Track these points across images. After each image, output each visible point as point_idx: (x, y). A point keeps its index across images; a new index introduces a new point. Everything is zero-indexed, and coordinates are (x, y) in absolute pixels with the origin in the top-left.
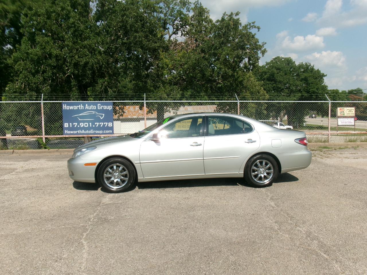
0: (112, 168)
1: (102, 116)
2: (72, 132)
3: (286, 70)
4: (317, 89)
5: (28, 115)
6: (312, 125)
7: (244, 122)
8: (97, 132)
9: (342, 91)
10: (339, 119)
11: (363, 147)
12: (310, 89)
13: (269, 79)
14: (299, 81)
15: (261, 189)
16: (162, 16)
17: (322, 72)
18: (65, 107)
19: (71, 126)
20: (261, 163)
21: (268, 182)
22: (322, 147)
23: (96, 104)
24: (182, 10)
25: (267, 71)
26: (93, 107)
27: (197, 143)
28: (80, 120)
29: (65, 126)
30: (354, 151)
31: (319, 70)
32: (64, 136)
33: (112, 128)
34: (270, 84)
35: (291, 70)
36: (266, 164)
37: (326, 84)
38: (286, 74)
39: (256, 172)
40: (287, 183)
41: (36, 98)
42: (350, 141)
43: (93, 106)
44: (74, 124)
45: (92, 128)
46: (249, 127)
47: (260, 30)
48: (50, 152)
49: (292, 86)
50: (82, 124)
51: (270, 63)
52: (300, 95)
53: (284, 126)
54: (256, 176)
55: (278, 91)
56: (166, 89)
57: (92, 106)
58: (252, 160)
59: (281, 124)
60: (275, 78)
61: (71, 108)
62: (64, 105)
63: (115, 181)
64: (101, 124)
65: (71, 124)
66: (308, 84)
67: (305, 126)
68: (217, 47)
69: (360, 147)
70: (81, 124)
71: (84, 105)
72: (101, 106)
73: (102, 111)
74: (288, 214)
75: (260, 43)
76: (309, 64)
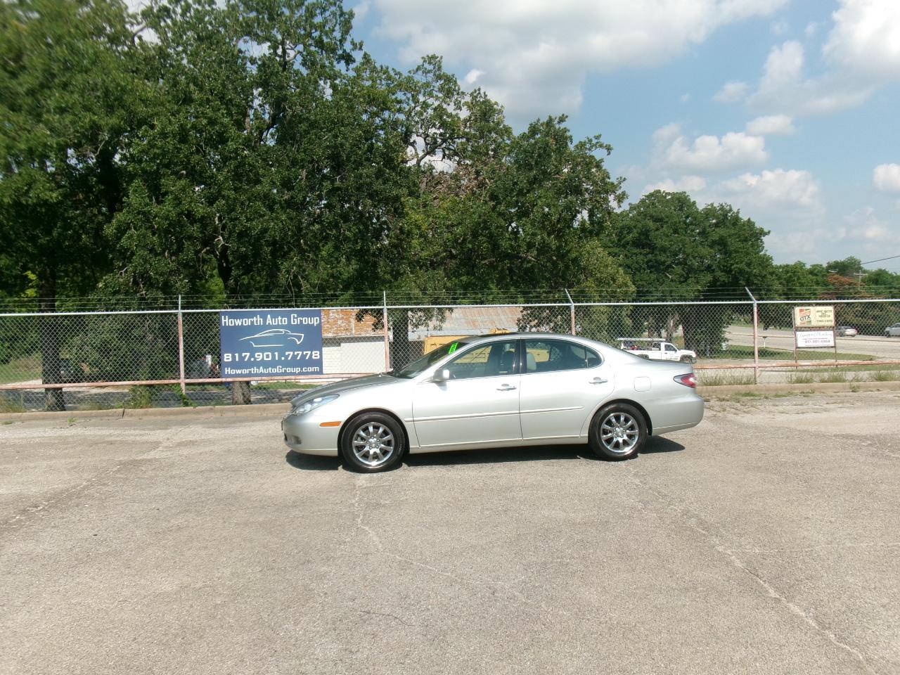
0: (366, 430)
1: (299, 338)
2: (239, 372)
3: (676, 222)
4: (749, 265)
5: (142, 339)
6: (741, 347)
7: (586, 349)
8: (289, 370)
9: (812, 266)
10: (798, 333)
11: (823, 393)
12: (732, 265)
13: (637, 243)
14: (706, 247)
15: (619, 463)
16: (402, 117)
17: (758, 225)
18: (226, 321)
19: (237, 360)
20: (617, 418)
21: (631, 451)
22: (741, 394)
23: (288, 315)
24: (445, 106)
25: (632, 224)
26: (281, 320)
27: (508, 385)
28: (254, 346)
29: (225, 360)
30: (800, 400)
31: (752, 220)
32: (224, 380)
33: (319, 363)
34: (641, 253)
35: (688, 221)
36: (626, 420)
37: (768, 254)
38: (676, 231)
39: (610, 435)
40: (664, 453)
41: (164, 303)
42: (800, 381)
43: (282, 317)
44: (243, 354)
45: (279, 363)
46: (594, 357)
47: (612, 152)
48: (198, 413)
49: (691, 258)
50: (259, 355)
51: (638, 206)
52: (709, 278)
53: (676, 351)
54: (609, 441)
55: (658, 270)
56: (419, 278)
57: (280, 318)
58: (602, 413)
59: (669, 346)
60: (650, 241)
61: (238, 322)
62: (223, 317)
63: (372, 452)
64: (298, 354)
65: (237, 355)
66: (727, 253)
67: (726, 351)
68: (523, 189)
69: (817, 393)
70: (256, 354)
71: (264, 316)
72: (297, 318)
73: (300, 328)
74: (659, 492)
75: (613, 179)
76: (728, 207)
